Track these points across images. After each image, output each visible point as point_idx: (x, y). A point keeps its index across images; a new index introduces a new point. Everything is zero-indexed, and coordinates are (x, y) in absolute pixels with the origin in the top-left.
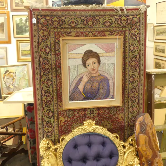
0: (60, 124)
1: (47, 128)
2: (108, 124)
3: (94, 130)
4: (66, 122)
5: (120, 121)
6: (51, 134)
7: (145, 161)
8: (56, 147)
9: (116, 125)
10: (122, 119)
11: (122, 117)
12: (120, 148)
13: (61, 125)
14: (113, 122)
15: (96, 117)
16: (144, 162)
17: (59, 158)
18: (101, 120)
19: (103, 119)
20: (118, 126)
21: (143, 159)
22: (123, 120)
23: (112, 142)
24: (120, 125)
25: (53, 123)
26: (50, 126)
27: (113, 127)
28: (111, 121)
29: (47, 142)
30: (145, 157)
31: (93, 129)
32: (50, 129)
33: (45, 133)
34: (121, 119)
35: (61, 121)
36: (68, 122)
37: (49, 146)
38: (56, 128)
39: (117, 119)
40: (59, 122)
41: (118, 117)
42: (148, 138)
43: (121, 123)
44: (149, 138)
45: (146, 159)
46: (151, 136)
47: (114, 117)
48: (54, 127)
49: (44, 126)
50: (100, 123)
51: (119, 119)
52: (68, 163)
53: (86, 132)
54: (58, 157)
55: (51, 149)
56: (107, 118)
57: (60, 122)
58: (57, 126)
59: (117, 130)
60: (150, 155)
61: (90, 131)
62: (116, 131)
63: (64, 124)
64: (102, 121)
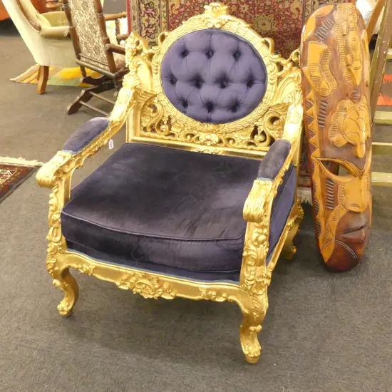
0: (170, 12)
1: (146, 17)
2: (267, 22)
3: (223, 25)
4: (183, 9)
5: (294, 17)
6: (154, 31)
7: (313, 99)
8: (151, 51)
9: (285, 25)
10: (299, 14)
11: (297, 9)
12: (271, 69)
13: (173, 14)
14: (277, 18)
15: (243, 4)
16: (310, 99)
17: (156, 73)
18: (253, 12)
19: (258, 9)
20: (289, 30)
21: (311, 95)
22: (300, 16)
23: (255, 53)
24: (293, 26)
25: (157, 7)
26: (152, 14)
27: (276, 29)
28: (275, 17)
29: (137, 39)
30: (315, 91)
31: (220, 21)
32: (152, 21)
33: (144, 28)
34: (297, 13)
35: (173, 5)
36: (186, 9)
37: (138, 48)
38: (163, 20)
39: (286, 13)
40: (170, 8)
41: (289, 8)
42: (330, 54)
43: (294, 23)
44: (335, 52)
45: (317, 94)
46: (341, 50)
47: (281, 6)
48: (159, 17)
49: (141, 12)
50: (251, 17)
51: (292, 13)
52: (169, 84)
53: (207, 28)
54: (154, 71)
55: (142, 54)
56: (267, 8)
57: (172, 7)
58: (165, 14)
59: (286, 36)
60: (327, 88)
61: (214, 26)
62: (284, 39)
63: (180, 13)
64: (256, 15)
